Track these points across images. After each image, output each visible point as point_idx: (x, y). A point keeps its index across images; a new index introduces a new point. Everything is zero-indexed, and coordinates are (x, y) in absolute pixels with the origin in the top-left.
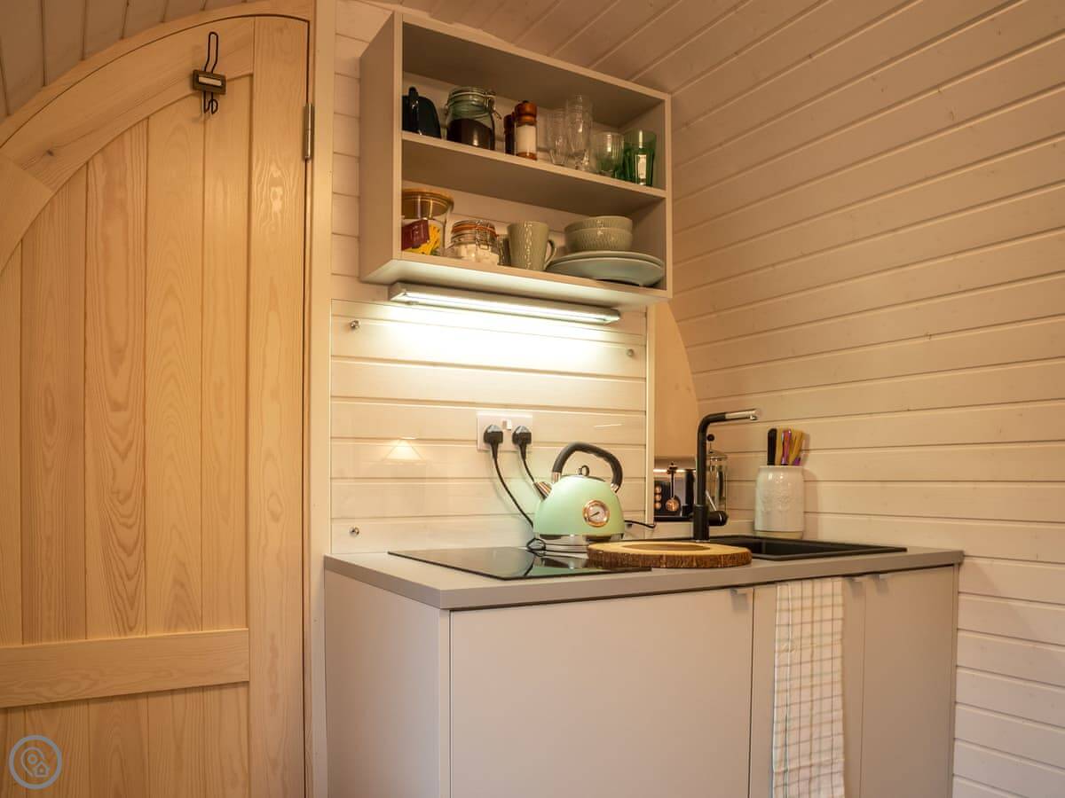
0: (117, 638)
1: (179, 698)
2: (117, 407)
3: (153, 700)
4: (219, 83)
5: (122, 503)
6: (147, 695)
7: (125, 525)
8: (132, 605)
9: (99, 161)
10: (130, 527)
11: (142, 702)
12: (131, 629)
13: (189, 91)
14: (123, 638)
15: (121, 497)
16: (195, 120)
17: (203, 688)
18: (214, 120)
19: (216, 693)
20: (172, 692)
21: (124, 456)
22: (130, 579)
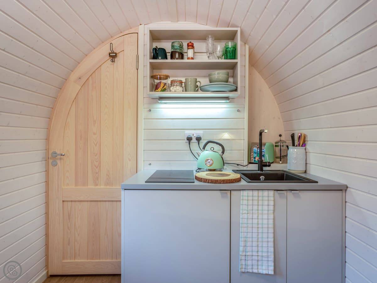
0: (94, 187)
1: (107, 203)
2: (95, 134)
3: (101, 203)
4: (115, 55)
5: (95, 156)
6: (100, 201)
7: (96, 161)
8: (97, 180)
9: (90, 78)
10: (97, 162)
11: (99, 203)
12: (97, 185)
13: (109, 58)
14: (95, 187)
15: (95, 154)
16: (111, 64)
17: (113, 201)
18: (115, 64)
19: (115, 203)
20: (106, 201)
21: (96, 145)
22: (97, 173)
